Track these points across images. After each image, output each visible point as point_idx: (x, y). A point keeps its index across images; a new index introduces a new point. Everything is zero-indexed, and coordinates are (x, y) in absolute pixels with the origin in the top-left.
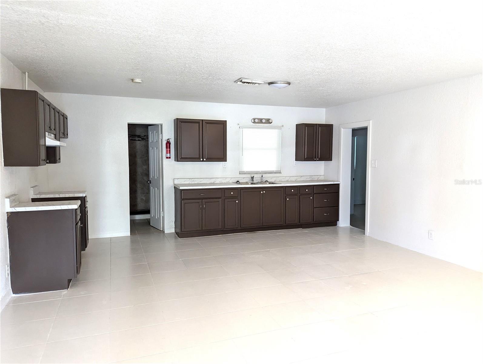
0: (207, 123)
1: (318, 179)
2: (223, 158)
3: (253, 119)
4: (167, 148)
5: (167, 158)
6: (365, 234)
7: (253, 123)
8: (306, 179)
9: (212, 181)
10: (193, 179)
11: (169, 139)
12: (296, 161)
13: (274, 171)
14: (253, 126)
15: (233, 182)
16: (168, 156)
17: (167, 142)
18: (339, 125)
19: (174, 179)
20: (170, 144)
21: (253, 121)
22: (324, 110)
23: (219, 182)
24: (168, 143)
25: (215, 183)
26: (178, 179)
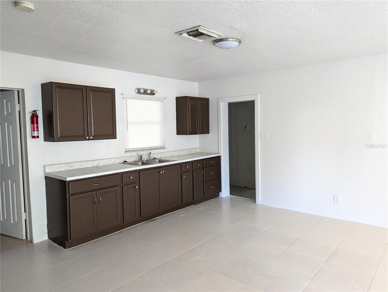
0: (92, 91)
1: (196, 152)
2: (112, 135)
3: (137, 89)
4: (32, 122)
5: (34, 137)
6: (256, 202)
7: (137, 93)
8: (186, 153)
9: (95, 164)
10: (71, 164)
11: (35, 111)
12: (177, 135)
13: (159, 147)
14: (137, 96)
15: (119, 162)
16: (36, 134)
17: (33, 114)
18: (218, 99)
19: (45, 166)
20: (37, 117)
21: (137, 91)
22: (196, 84)
23: (104, 164)
24: (34, 117)
25: (99, 165)
26: (51, 166)
